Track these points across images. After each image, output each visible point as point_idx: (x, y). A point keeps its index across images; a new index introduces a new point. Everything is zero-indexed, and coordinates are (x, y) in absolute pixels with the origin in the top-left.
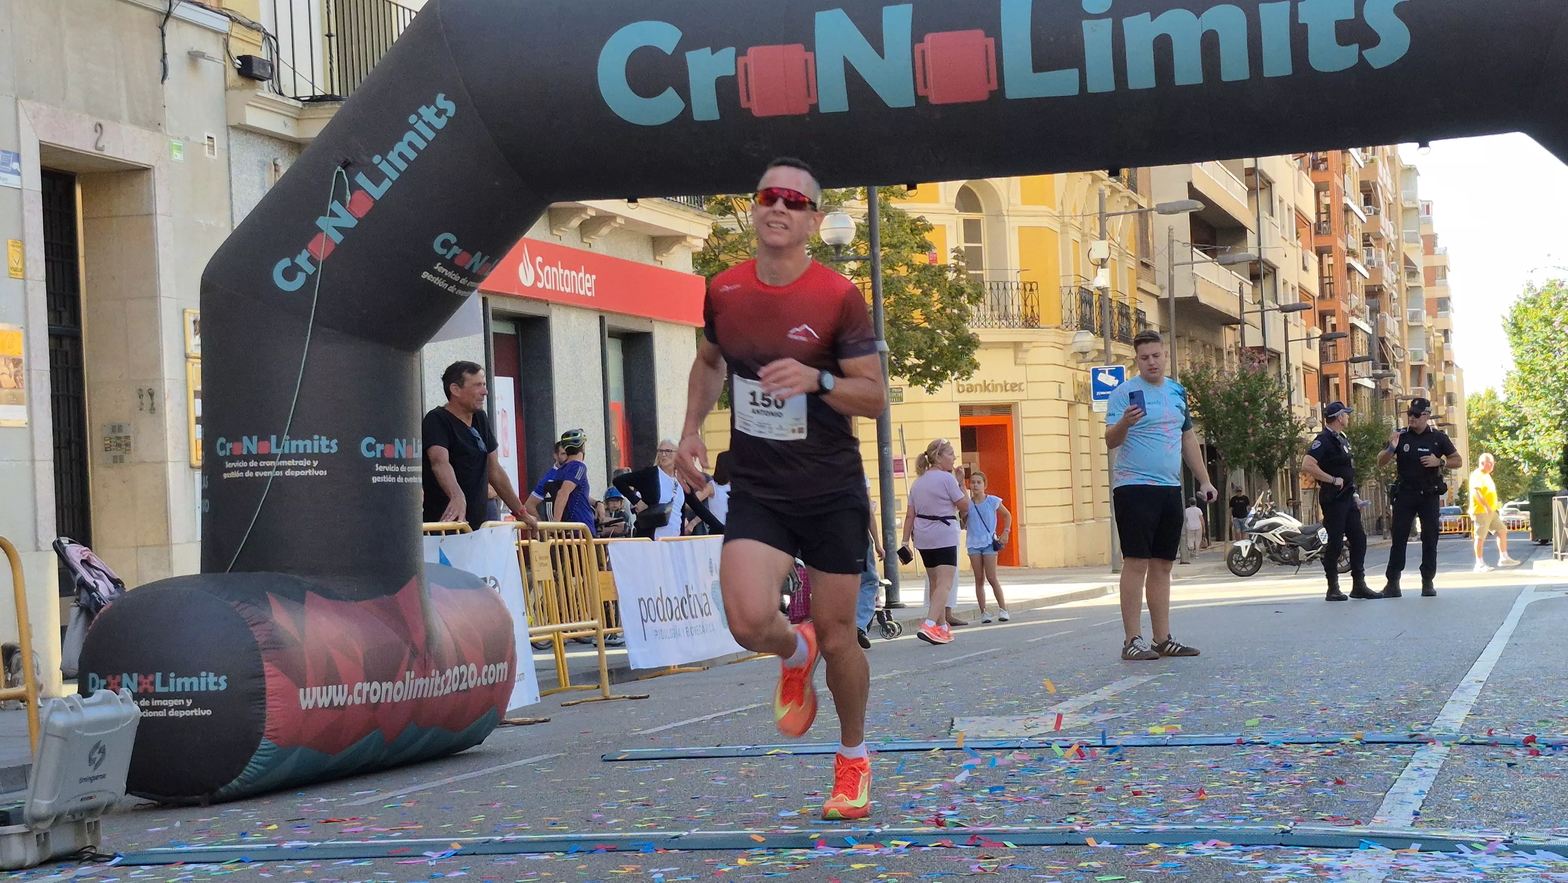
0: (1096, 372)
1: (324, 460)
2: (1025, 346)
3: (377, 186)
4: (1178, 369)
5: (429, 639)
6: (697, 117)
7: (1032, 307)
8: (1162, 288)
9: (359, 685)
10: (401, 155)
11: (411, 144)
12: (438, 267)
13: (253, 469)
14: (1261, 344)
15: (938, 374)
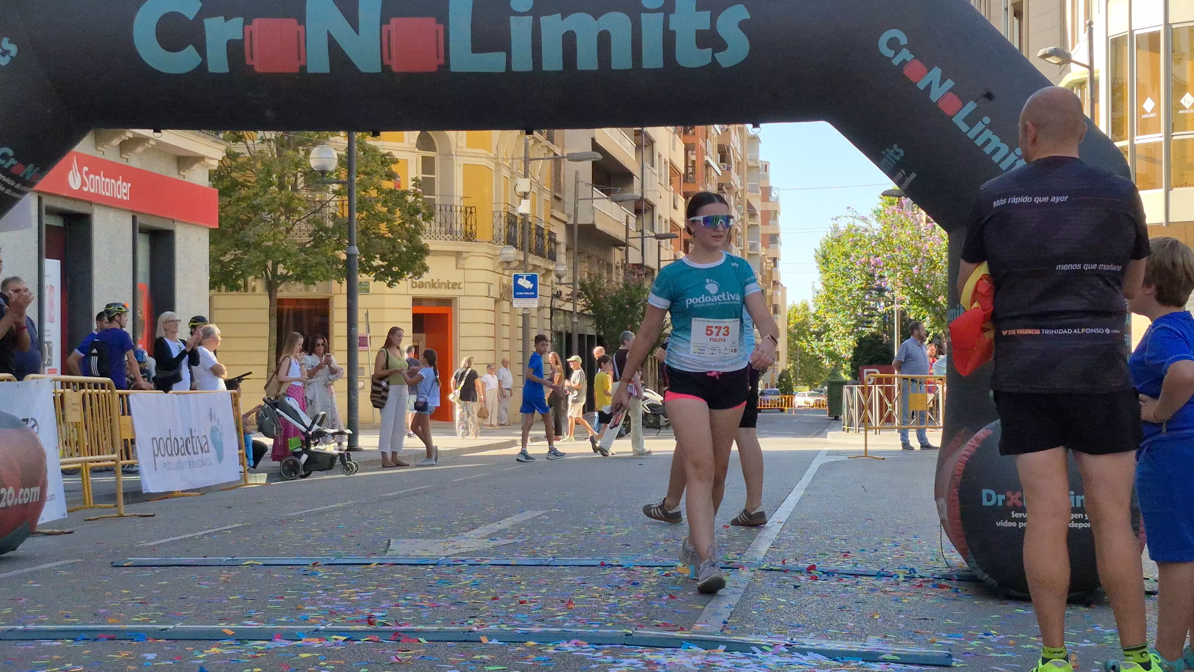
0: (516, 278)
2: (464, 255)
4: (578, 278)
6: (211, 70)
7: (471, 226)
8: (569, 216)
14: (640, 262)
15: (397, 273)
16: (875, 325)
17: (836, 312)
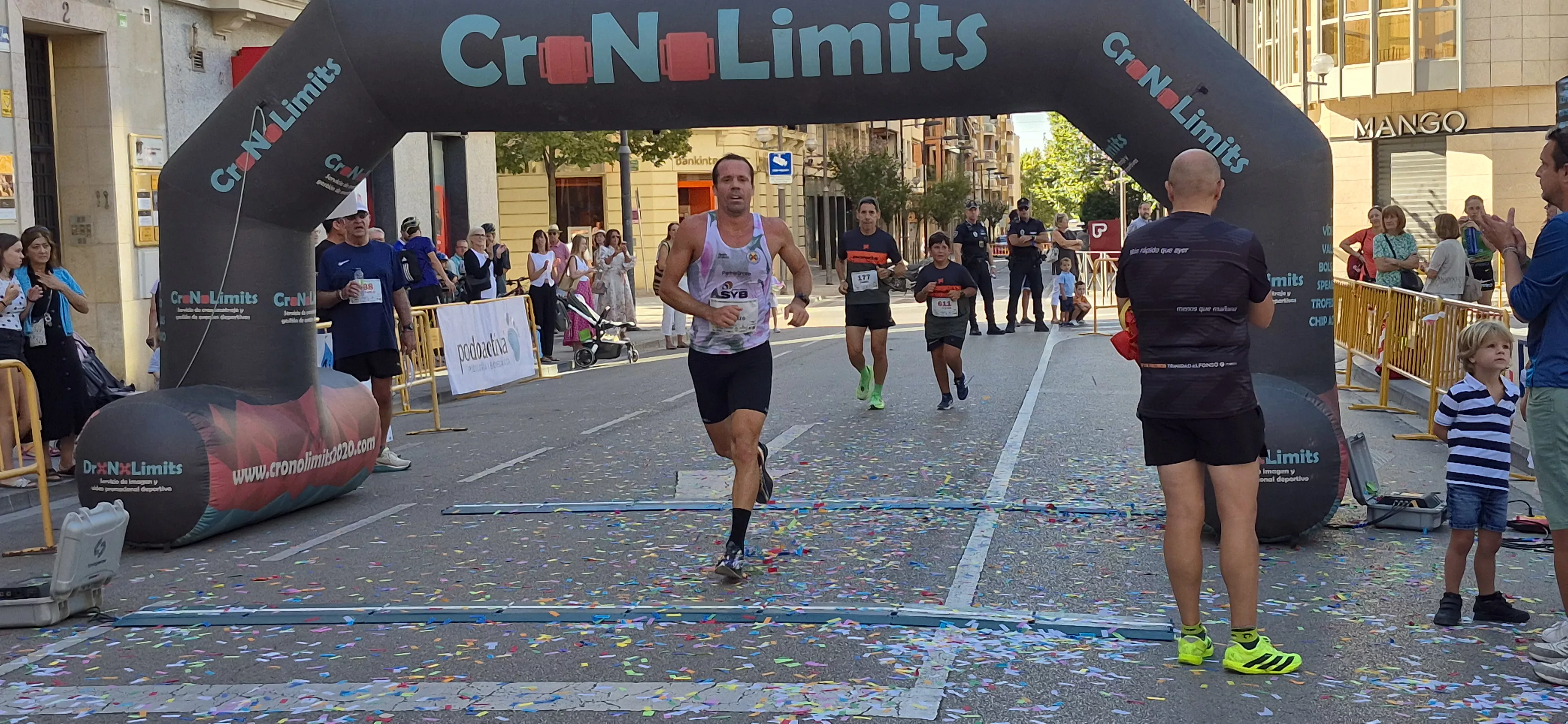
0: (772, 156)
1: (248, 309)
2: (723, 133)
3: (285, 121)
4: (828, 151)
5: (321, 428)
6: (511, 81)
9: (273, 465)
10: (302, 100)
11: (309, 93)
12: (328, 177)
13: (198, 314)
14: (884, 126)
15: (663, 153)
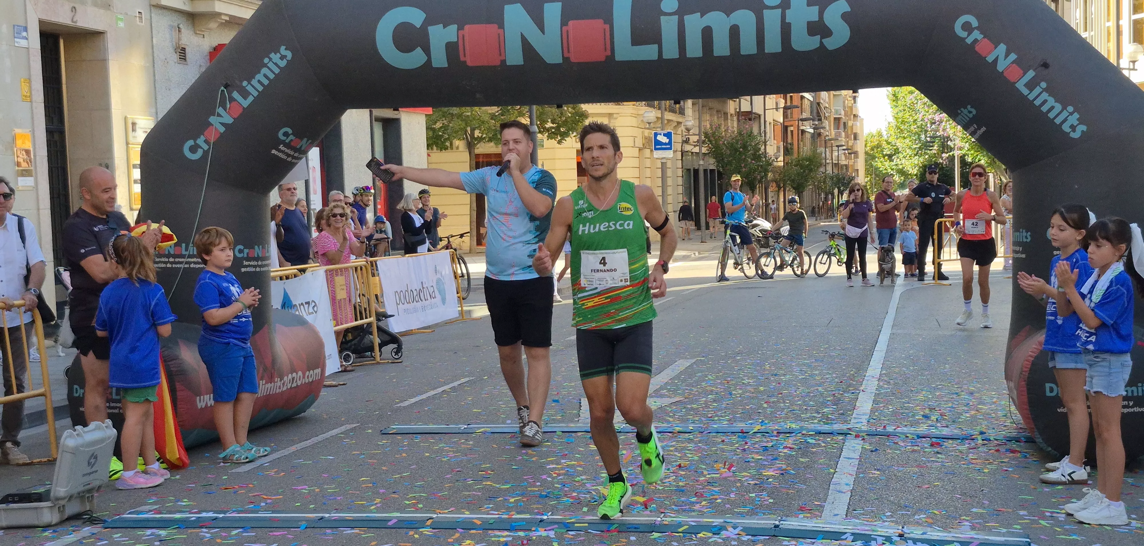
0: (656, 135)
2: (615, 116)
3: (245, 99)
4: (703, 130)
5: (274, 359)
10: (259, 81)
11: (265, 76)
13: (172, 263)
14: (750, 110)
15: (564, 133)
16: (935, 148)
17: (904, 138)
